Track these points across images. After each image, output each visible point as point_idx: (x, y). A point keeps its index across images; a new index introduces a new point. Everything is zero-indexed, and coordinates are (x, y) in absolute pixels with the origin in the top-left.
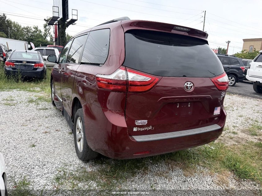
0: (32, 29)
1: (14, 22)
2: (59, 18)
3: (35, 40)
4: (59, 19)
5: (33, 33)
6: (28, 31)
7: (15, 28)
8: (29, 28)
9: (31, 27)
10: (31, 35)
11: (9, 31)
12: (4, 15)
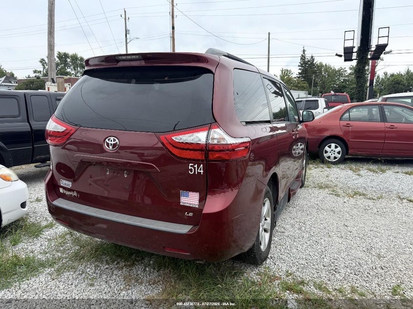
0: (346, 71)
1: (326, 64)
2: (355, 47)
3: (348, 87)
4: (355, 50)
5: (347, 76)
6: (341, 75)
7: (325, 73)
8: (342, 70)
9: (345, 68)
10: (344, 80)
11: (314, 78)
12: (312, 57)
